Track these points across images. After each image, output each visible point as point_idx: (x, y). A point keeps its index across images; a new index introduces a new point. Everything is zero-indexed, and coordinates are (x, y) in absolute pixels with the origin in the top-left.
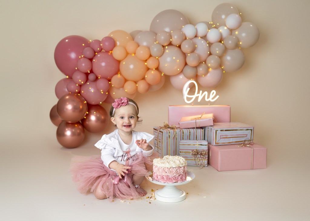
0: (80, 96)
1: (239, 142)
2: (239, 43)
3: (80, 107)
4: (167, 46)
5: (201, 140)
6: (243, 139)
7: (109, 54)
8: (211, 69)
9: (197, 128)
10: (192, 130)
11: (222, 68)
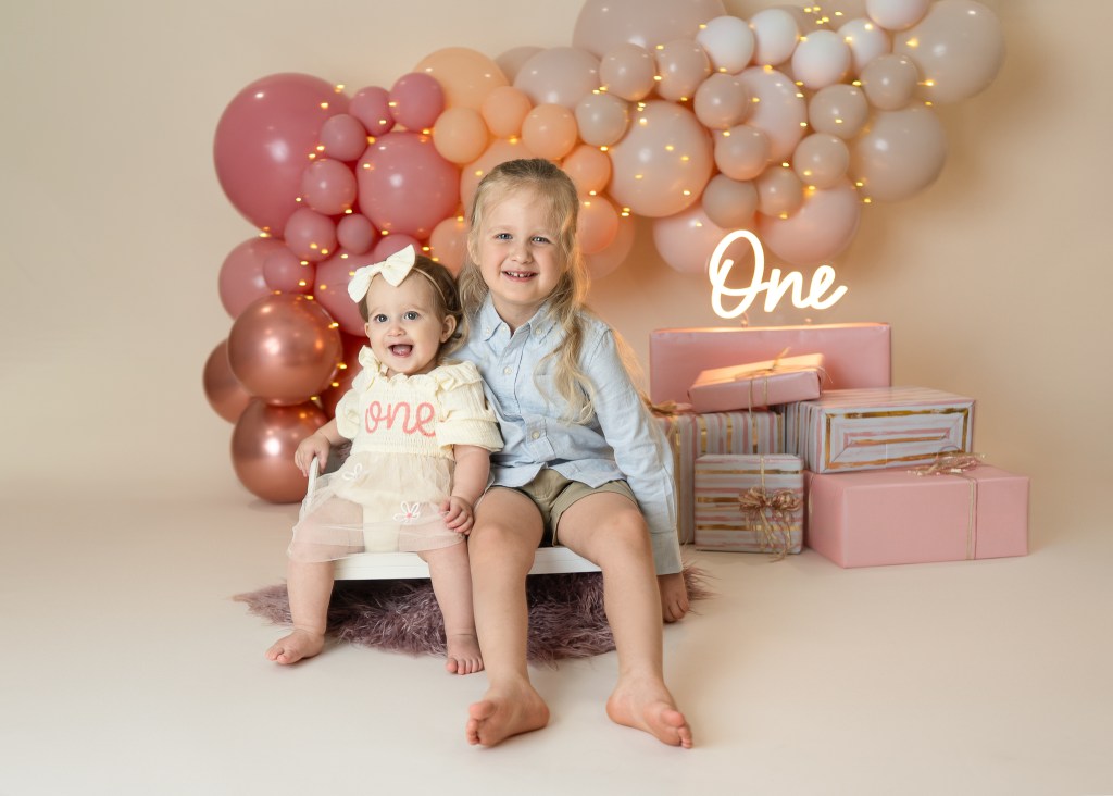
0: (314, 303)
1: (916, 458)
2: (924, 81)
3: (314, 345)
4: (643, 100)
5: (772, 452)
6: (935, 448)
8: (812, 188)
9: (757, 410)
10: (737, 420)
11: (856, 186)
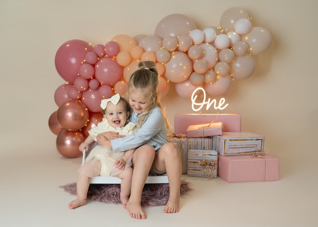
0: (81, 103)
1: (248, 152)
2: (249, 49)
3: (81, 114)
4: (174, 51)
5: (209, 149)
6: (253, 149)
7: (113, 59)
8: (219, 76)
9: (205, 137)
10: (199, 140)
11: (231, 76)
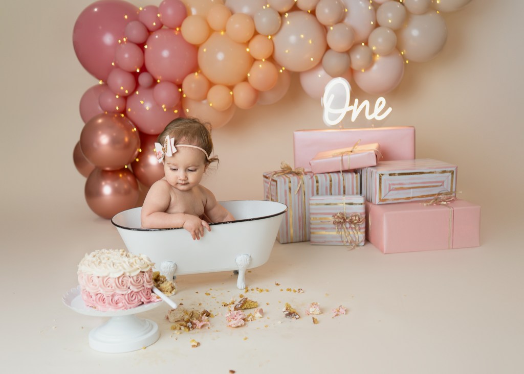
0: (125, 118)
1: (426, 196)
3: (123, 139)
4: (288, 12)
5: (353, 194)
6: (436, 191)
7: (176, 34)
8: (378, 56)
9: (345, 171)
10: (335, 177)
11: (401, 54)
